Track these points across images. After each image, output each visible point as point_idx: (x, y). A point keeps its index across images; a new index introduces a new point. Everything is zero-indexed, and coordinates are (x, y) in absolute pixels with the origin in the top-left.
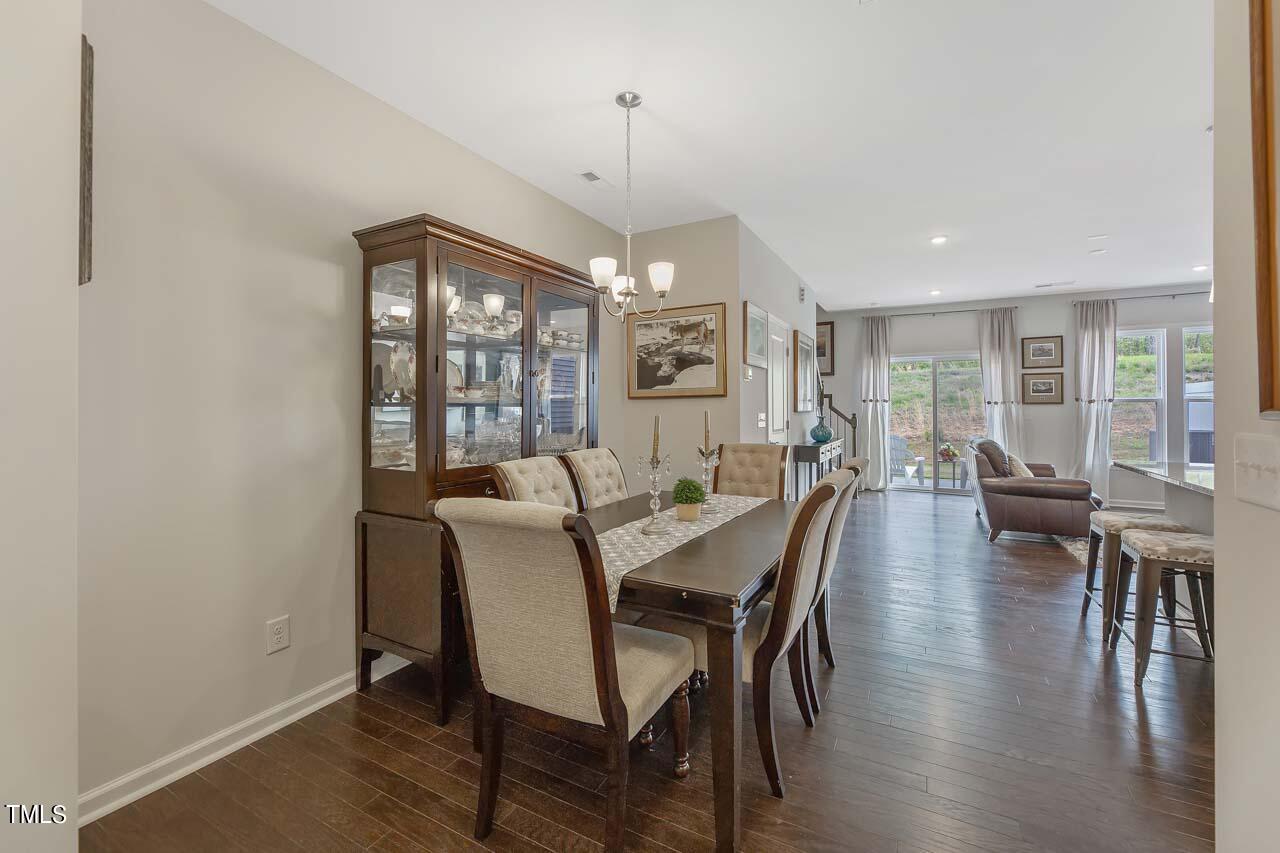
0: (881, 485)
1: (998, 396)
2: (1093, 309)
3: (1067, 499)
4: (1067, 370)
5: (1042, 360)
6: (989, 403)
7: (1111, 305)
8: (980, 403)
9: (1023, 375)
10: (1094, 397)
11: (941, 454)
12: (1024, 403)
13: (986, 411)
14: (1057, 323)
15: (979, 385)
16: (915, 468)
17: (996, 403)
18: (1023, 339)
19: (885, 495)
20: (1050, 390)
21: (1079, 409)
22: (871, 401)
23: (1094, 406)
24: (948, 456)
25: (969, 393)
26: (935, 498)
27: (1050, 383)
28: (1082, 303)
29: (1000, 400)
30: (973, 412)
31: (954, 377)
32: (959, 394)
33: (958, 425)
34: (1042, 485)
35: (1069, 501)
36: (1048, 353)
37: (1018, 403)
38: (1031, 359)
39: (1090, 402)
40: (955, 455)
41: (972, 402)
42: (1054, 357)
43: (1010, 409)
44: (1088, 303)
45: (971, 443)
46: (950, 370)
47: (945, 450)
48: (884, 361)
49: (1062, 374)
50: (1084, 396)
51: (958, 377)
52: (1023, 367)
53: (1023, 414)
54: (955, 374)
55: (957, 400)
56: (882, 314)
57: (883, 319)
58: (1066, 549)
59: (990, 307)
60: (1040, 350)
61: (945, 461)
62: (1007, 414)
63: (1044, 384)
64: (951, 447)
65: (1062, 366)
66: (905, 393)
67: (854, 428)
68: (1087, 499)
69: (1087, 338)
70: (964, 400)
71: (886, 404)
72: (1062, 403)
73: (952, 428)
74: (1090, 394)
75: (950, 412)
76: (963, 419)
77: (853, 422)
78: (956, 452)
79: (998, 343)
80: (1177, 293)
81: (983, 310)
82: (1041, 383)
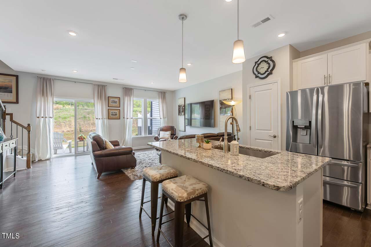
0: (48, 157)
1: (100, 116)
2: (128, 90)
3: (125, 155)
4: (121, 108)
5: (114, 104)
6: (97, 119)
7: (132, 90)
8: (94, 119)
9: (108, 109)
11: (79, 138)
12: (109, 119)
13: (96, 121)
15: (93, 113)
16: (68, 145)
17: (99, 119)
18: (108, 97)
19: (51, 162)
20: (116, 115)
21: (124, 120)
22: (42, 117)
23: (128, 120)
24: (81, 139)
25: (90, 116)
26: (76, 158)
27: (117, 112)
28: (125, 88)
29: (101, 118)
30: (92, 121)
31: (86, 110)
32: (87, 116)
33: (87, 126)
34: (117, 151)
35: (126, 156)
36: (115, 102)
37: (107, 119)
39: (127, 119)
40: (84, 138)
41: (91, 118)
42: (117, 104)
43: (104, 121)
44: (127, 88)
45: (90, 135)
46: (84, 108)
47: (80, 137)
48: (51, 99)
49: (120, 110)
50: (126, 117)
51: (87, 110)
52: (108, 107)
53: (109, 123)
55: (87, 117)
57: (50, 80)
58: (125, 173)
59: (98, 84)
60: (113, 101)
61: (80, 141)
62: (103, 122)
63: (115, 112)
64: (83, 136)
65: (120, 107)
66: (68, 115)
67: (29, 131)
68: (131, 154)
69: (126, 98)
70: (89, 118)
71: (51, 119)
72: (120, 119)
73: (84, 127)
74: (127, 116)
75: (84, 122)
76: (88, 124)
77: (28, 128)
79: (100, 97)
80: (146, 90)
81: (95, 84)
82: (114, 112)
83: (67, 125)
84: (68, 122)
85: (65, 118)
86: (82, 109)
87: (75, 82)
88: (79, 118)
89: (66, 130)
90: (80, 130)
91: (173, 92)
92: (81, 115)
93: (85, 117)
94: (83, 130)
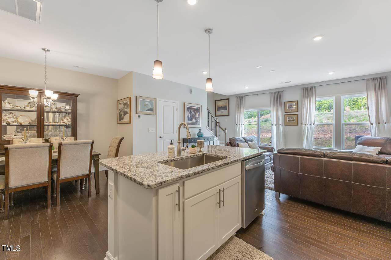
1: (275, 123)
2: (307, 90)
5: (291, 110)
7: (314, 88)
9: (285, 115)
12: (285, 125)
13: (272, 128)
14: (296, 96)
17: (275, 125)
18: (285, 102)
20: (294, 120)
22: (238, 124)
23: (307, 127)
27: (294, 118)
28: (304, 88)
38: (287, 109)
39: (306, 125)
42: (295, 108)
43: (279, 127)
44: (306, 88)
48: (242, 111)
49: (298, 114)
52: (285, 112)
53: (285, 129)
56: (242, 95)
57: (242, 97)
59: (273, 91)
60: (290, 106)
63: (292, 118)
65: (298, 112)
67: (225, 133)
71: (243, 125)
72: (297, 125)
74: (306, 122)
77: (225, 131)
79: (276, 104)
80: (339, 82)
87: (258, 95)
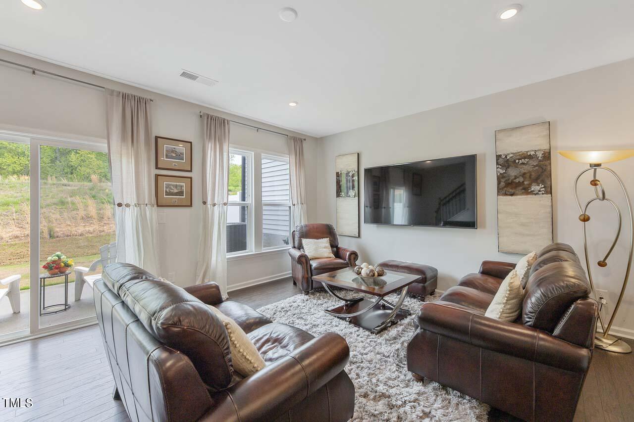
1: (130, 197)
2: (215, 124)
4: (195, 175)
5: (175, 162)
6: (120, 205)
7: (227, 124)
9: (157, 176)
10: (216, 202)
11: (48, 267)
12: (158, 206)
16: (7, 290)
17: (128, 205)
18: (157, 138)
20: (180, 193)
21: (206, 212)
24: (58, 269)
26: (34, 354)
27: (182, 186)
28: (207, 116)
29: (133, 202)
30: (82, 213)
31: (64, 187)
33: (69, 223)
36: (179, 156)
37: (153, 206)
38: (163, 158)
39: (214, 205)
40: (67, 266)
42: (184, 161)
44: (212, 117)
47: (54, 262)
49: (191, 178)
50: (209, 201)
51: (69, 188)
52: (157, 168)
54: (66, 185)
55: (68, 203)
59: (121, 90)
61: (53, 275)
62: (142, 217)
63: (176, 186)
64: (63, 257)
69: (210, 146)
70: (73, 204)
72: (191, 205)
73: (62, 226)
75: (61, 213)
76: (73, 218)
78: (70, 261)
79: (130, 133)
80: (259, 127)
81: (113, 91)
82: (173, 185)
83: (12, 222)
84: (14, 214)
85: (8, 205)
86: (54, 184)
87: (34, 73)
88: (48, 205)
89: (8, 235)
90: (50, 234)
91: (320, 141)
92: (52, 198)
93: (63, 203)
94: (59, 234)
